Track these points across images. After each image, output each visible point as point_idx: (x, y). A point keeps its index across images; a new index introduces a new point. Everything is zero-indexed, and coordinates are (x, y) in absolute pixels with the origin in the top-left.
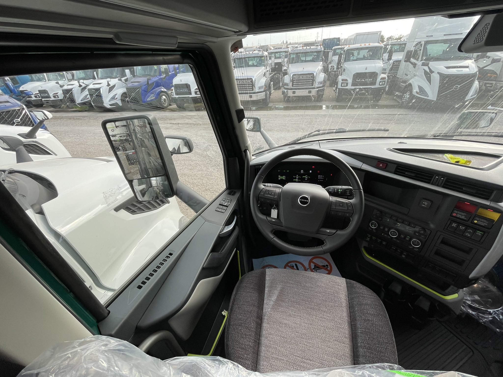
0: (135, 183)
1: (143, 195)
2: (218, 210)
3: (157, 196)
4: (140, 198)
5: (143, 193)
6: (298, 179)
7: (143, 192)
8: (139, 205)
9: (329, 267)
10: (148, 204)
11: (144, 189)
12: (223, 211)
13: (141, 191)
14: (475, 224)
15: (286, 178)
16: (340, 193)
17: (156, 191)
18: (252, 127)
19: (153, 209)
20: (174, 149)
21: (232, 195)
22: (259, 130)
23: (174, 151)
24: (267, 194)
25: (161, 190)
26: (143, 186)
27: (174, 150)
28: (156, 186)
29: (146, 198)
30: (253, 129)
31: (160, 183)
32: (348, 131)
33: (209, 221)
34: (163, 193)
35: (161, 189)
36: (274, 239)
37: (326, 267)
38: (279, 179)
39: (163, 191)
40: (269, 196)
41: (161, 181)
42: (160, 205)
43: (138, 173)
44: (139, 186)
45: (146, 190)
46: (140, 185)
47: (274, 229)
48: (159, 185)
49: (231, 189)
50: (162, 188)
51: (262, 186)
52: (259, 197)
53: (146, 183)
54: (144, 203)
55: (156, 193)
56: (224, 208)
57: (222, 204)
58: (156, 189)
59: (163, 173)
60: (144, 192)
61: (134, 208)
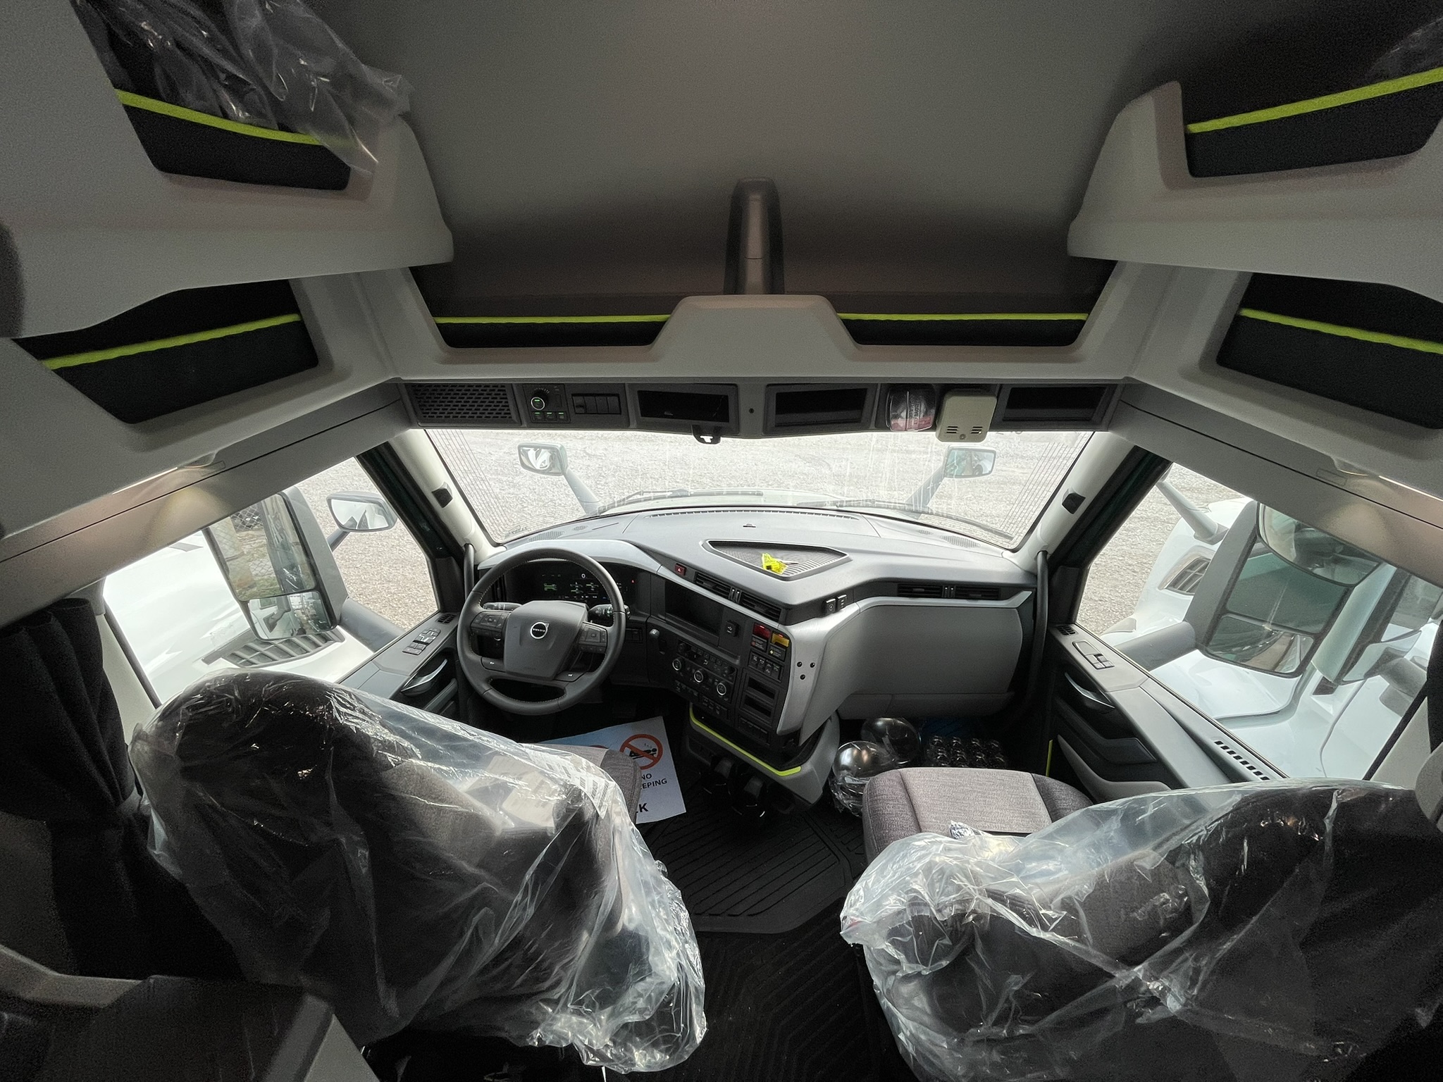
0: (254, 604)
1: (271, 627)
2: (408, 650)
3: (302, 628)
4: (264, 634)
5: (271, 624)
6: (579, 589)
7: (271, 621)
8: (262, 649)
9: (657, 752)
10: (287, 644)
11: (273, 614)
12: (417, 652)
13: (267, 620)
14: (772, 655)
15: (558, 587)
16: (609, 615)
17: (300, 619)
18: (548, 464)
19: (298, 656)
20: (352, 519)
21: (446, 622)
22: (562, 472)
23: (352, 526)
24: (484, 621)
25: (312, 616)
26: (273, 610)
27: (351, 523)
28: (301, 609)
29: (277, 633)
30: (550, 468)
31: (308, 602)
32: (691, 495)
33: (385, 669)
34: (316, 622)
35: (311, 613)
36: (488, 693)
37: (652, 753)
38: (546, 589)
39: (316, 619)
40: (488, 624)
41: (310, 598)
42: (317, 646)
43: (264, 556)
44: (261, 609)
45: (277, 618)
46: (263, 606)
47: (491, 677)
48: (306, 606)
49: (446, 612)
50: (313, 611)
51: (479, 608)
52: (470, 627)
53: (279, 604)
54: (276, 642)
55: (302, 624)
56: (421, 646)
57: (419, 640)
58: (301, 615)
59: (312, 584)
60: (273, 620)
61: (249, 655)
